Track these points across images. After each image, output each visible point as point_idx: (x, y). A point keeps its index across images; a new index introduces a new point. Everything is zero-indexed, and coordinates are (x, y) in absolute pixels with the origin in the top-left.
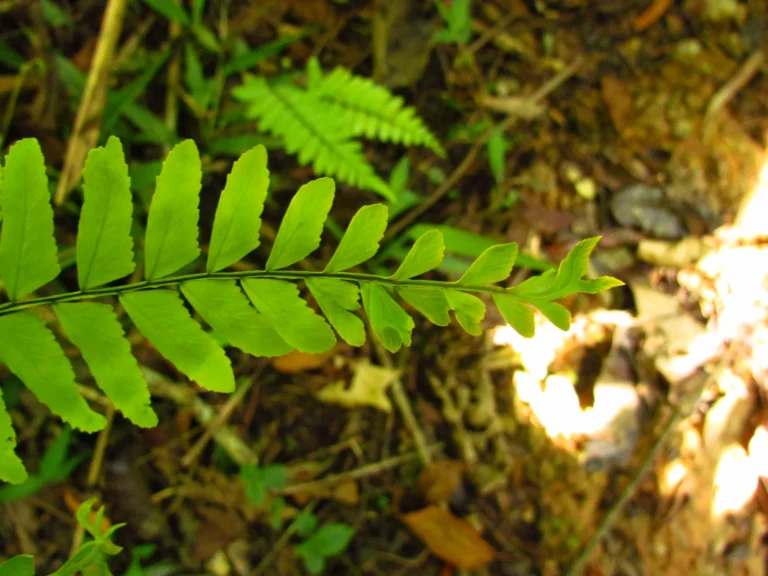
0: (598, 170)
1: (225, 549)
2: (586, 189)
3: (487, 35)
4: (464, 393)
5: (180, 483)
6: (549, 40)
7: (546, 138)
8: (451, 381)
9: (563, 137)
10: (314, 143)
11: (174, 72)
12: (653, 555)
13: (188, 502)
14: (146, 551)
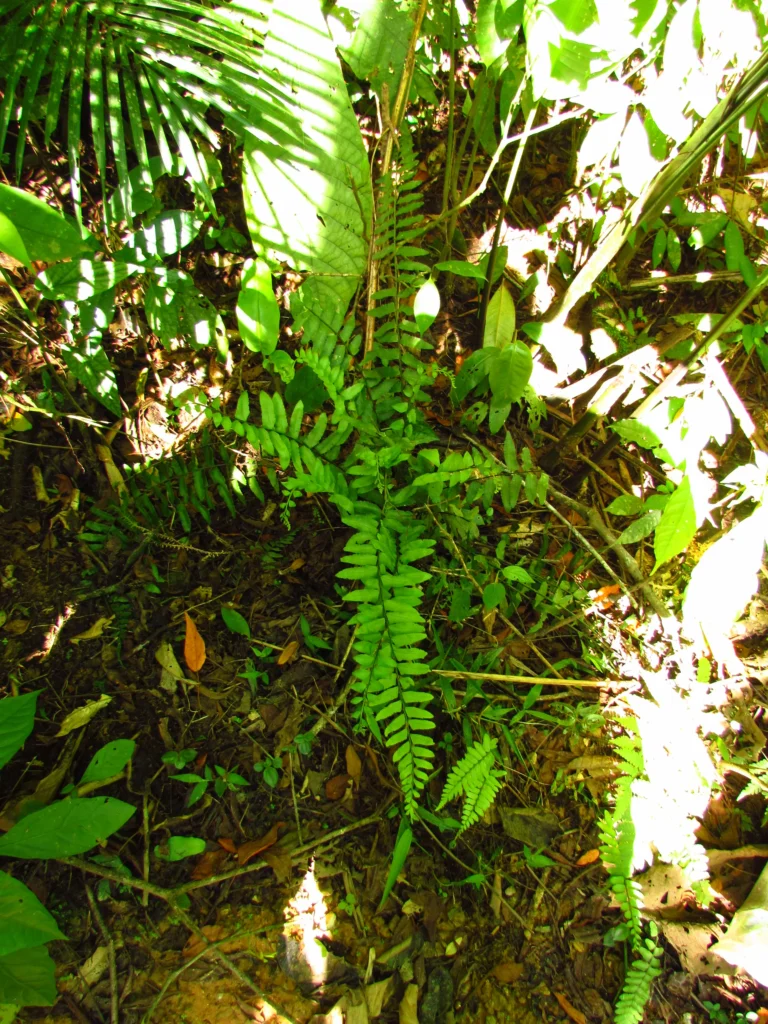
0: (462, 960)
1: (262, 718)
2: (451, 950)
3: (543, 882)
4: (331, 859)
5: (301, 699)
6: (546, 929)
7: (483, 922)
8: (337, 851)
9: (483, 935)
10: (462, 774)
11: (504, 698)
12: (217, 990)
13: (291, 701)
14: (266, 680)
